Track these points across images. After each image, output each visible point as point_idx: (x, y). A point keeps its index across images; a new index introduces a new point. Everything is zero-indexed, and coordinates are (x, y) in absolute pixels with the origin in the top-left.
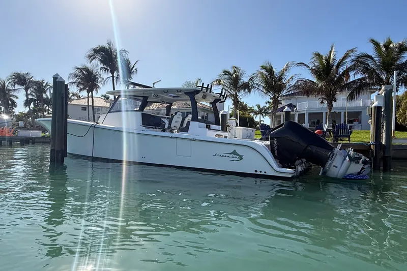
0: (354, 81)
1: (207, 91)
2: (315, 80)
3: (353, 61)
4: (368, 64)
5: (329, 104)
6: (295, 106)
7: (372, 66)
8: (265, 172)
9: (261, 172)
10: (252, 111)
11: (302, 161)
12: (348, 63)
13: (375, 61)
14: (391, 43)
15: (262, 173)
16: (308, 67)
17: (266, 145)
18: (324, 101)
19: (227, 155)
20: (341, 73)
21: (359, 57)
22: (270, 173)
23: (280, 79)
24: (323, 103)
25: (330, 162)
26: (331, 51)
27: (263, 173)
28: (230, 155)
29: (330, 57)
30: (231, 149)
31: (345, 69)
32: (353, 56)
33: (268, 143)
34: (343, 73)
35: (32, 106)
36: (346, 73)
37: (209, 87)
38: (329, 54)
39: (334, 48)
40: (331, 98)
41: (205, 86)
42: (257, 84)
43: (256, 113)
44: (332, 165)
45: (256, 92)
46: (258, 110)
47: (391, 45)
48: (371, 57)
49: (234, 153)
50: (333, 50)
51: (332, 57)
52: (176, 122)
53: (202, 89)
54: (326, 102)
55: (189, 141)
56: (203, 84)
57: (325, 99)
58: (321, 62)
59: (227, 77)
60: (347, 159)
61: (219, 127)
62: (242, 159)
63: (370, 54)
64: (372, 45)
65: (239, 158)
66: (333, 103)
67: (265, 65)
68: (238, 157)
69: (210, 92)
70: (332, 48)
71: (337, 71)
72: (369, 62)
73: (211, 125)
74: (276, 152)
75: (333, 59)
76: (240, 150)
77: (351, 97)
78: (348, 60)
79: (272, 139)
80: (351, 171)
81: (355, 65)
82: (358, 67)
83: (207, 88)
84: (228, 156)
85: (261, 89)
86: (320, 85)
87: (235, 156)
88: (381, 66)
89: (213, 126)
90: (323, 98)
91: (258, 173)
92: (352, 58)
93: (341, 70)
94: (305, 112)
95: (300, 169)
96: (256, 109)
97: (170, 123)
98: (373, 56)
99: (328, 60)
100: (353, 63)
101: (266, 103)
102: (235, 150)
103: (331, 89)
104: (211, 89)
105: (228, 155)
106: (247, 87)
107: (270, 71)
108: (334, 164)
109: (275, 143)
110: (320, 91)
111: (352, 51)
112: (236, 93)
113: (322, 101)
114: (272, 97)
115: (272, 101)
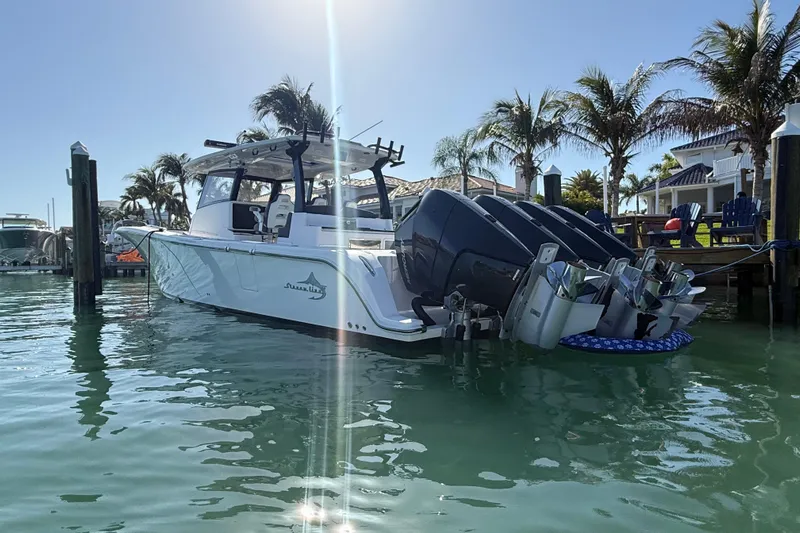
5: (758, 152)
6: (711, 169)
8: (364, 328)
9: (357, 327)
15: (359, 331)
16: (692, 64)
18: (744, 146)
24: (741, 151)
26: (757, 15)
28: (307, 287)
29: (754, 33)
42: (574, 125)
44: (528, 308)
51: (760, 31)
54: (747, 148)
57: (746, 141)
59: (505, 116)
61: (389, 224)
62: (324, 295)
65: (320, 291)
67: (585, 75)
68: (318, 289)
84: (305, 290)
89: (364, 221)
90: (739, 140)
91: (354, 329)
94: (734, 180)
95: (459, 318)
101: (652, 170)
102: (312, 274)
105: (305, 286)
107: (601, 87)
108: (533, 303)
112: (529, 151)
113: (738, 146)
114: (610, 150)
115: (609, 159)
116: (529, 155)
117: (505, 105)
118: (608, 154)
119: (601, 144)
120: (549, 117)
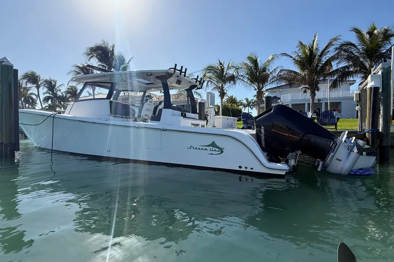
0: (337, 69)
1: (180, 74)
2: (298, 70)
3: (336, 49)
4: (351, 52)
5: (312, 93)
6: (279, 99)
7: (356, 54)
8: (252, 169)
9: (246, 168)
10: (241, 104)
11: (296, 153)
12: (331, 53)
13: (358, 49)
14: (375, 29)
15: (247, 170)
16: (291, 57)
17: (252, 135)
18: (307, 90)
19: (204, 148)
20: (324, 62)
21: (342, 45)
22: (258, 169)
23: (264, 70)
24: (306, 92)
25: (332, 154)
26: (314, 41)
27: (249, 170)
28: (208, 148)
29: (312, 47)
30: (209, 140)
31: (328, 58)
32: (337, 44)
33: (254, 132)
34: (326, 62)
35: (50, 102)
36: (328, 63)
37: (183, 70)
38: (312, 44)
39: (317, 37)
40: (314, 87)
41: (179, 68)
42: (242, 76)
43: (245, 106)
44: (335, 158)
45: (241, 84)
46: (246, 103)
47: (376, 32)
48: (353, 45)
49: (213, 145)
50: (316, 39)
51: (314, 47)
52: (147, 110)
53: (175, 72)
54: (309, 91)
55: (159, 132)
56: (176, 65)
57: (308, 88)
58: (304, 52)
60: (355, 150)
61: (197, 116)
62: (222, 152)
63: (353, 42)
64: (354, 33)
65: (219, 151)
66: (316, 92)
67: (250, 56)
68: (217, 150)
69: (185, 75)
70: (315, 37)
71: (320, 60)
72: (353, 50)
73: (187, 113)
74: (263, 143)
75: (316, 49)
76: (219, 142)
77: (334, 85)
78: (332, 48)
79: (259, 127)
80: (359, 165)
81: (338, 53)
82: (341, 56)
83: (181, 71)
84: (206, 149)
85: (246, 80)
86: (303, 74)
87: (214, 149)
88: (365, 54)
89: (188, 114)
90: (306, 88)
91: (243, 169)
92: (336, 46)
93: (324, 59)
94: (289, 103)
95: (292, 162)
96: (245, 102)
97: (140, 112)
98: (357, 45)
99: (311, 50)
100: (337, 52)
102: (214, 142)
103: (314, 79)
104: (185, 72)
105: (206, 147)
106: (232, 78)
107: (255, 62)
108: (337, 156)
109: (263, 131)
110: (303, 80)
111: (335, 39)
112: (222, 85)
113: (305, 90)
114: (256, 88)
115: (256, 91)
116: (222, 87)
117: (212, 67)
118: (255, 89)
119: (252, 85)
120: (231, 72)
